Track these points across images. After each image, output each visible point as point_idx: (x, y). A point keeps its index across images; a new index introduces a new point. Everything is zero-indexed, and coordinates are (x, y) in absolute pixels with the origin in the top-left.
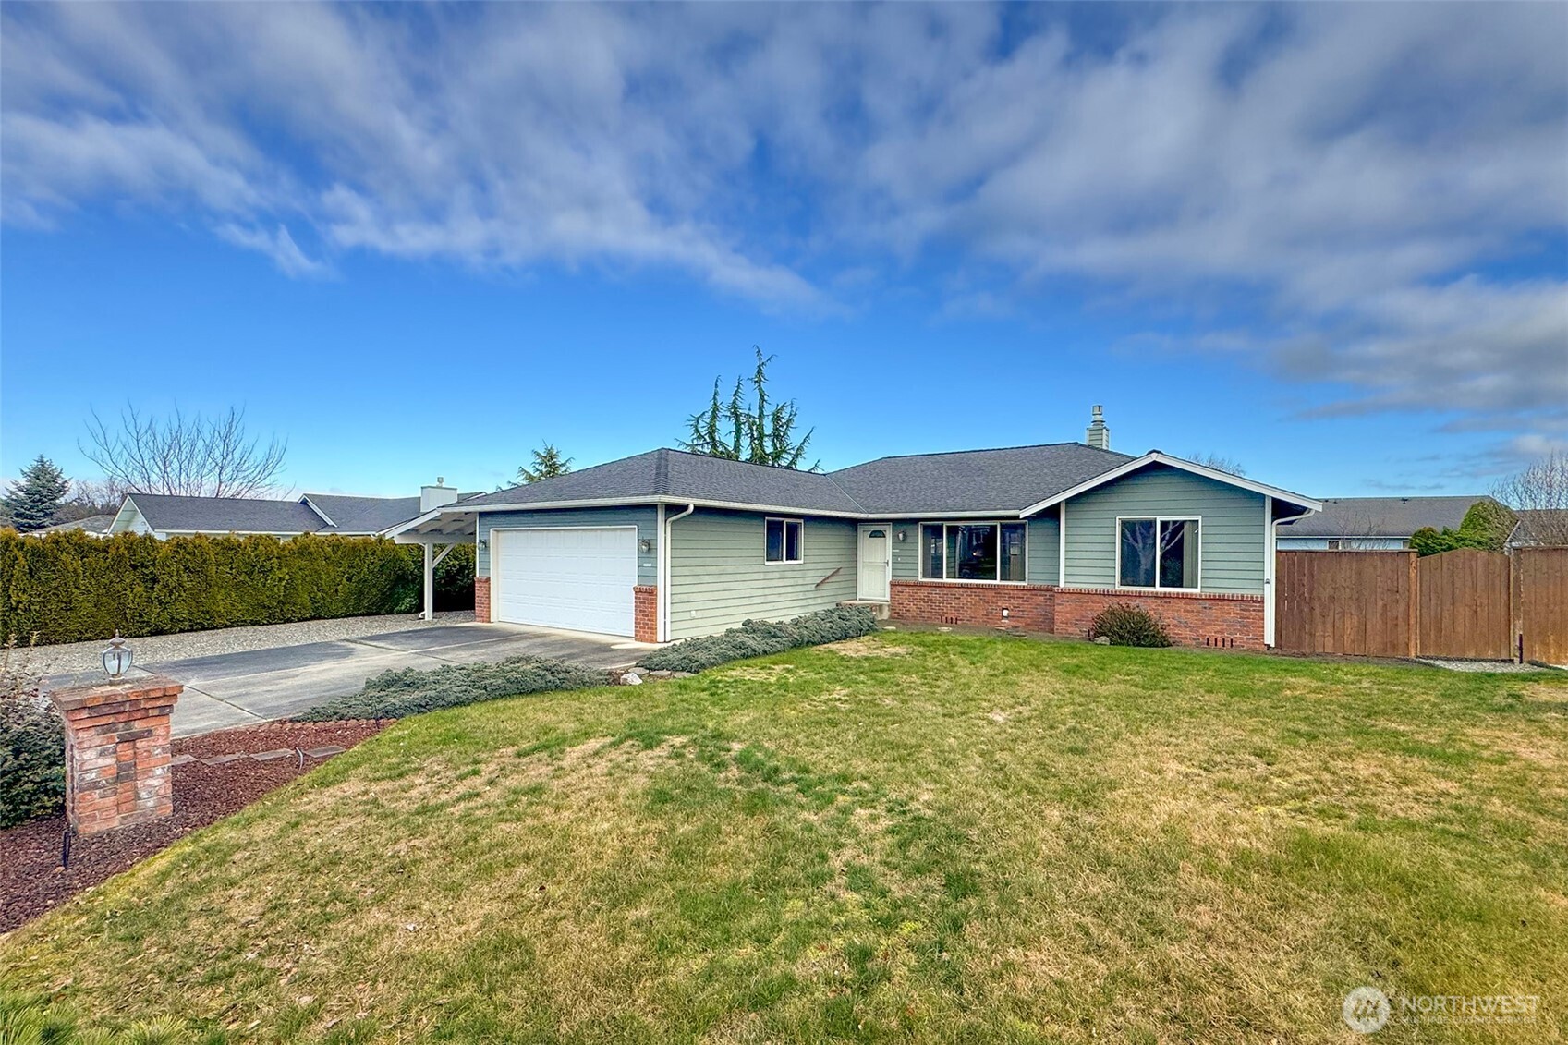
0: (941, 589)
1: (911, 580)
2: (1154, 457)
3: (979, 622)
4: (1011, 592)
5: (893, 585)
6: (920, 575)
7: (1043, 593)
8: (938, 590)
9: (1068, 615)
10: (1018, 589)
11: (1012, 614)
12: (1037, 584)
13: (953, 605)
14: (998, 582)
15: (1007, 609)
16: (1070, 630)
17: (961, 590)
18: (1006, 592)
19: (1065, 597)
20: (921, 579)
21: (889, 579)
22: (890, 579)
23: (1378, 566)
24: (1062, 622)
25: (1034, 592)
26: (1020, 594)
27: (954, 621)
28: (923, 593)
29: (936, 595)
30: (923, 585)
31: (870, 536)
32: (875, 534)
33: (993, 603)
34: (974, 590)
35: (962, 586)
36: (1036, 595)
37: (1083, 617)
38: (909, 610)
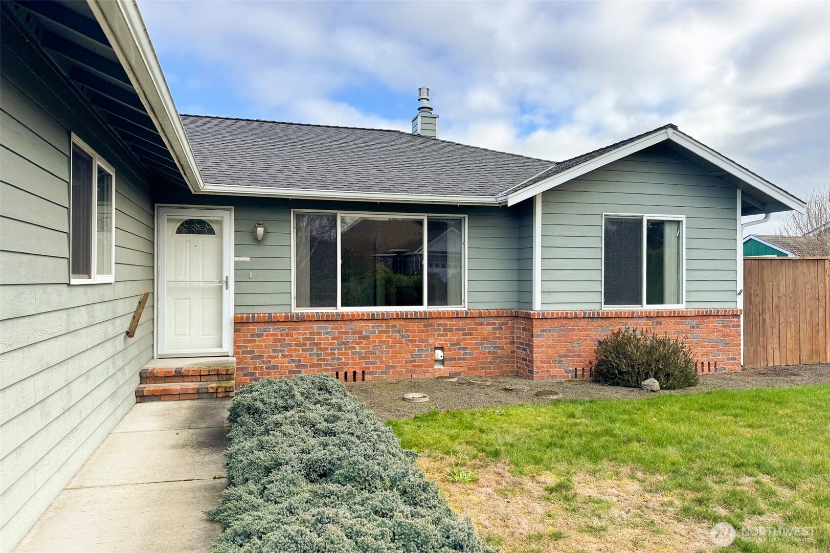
0: (336, 325)
1: (279, 312)
2: (670, 134)
3: (400, 373)
4: (448, 322)
5: (240, 323)
6: (293, 302)
7: (491, 320)
8: (329, 326)
9: (550, 350)
10: (457, 316)
11: (450, 354)
12: (481, 307)
13: (358, 349)
14: (425, 308)
15: (442, 348)
16: (553, 371)
17: (371, 324)
18: (442, 322)
19: (546, 324)
20: (296, 310)
21: (229, 313)
22: (232, 315)
23: (806, 273)
24: (542, 362)
25: (479, 320)
26: (461, 323)
27: (359, 376)
28: (302, 332)
29: (326, 334)
30: (301, 320)
31: (179, 231)
32: (191, 227)
33: (421, 341)
34: (391, 323)
35: (373, 318)
36: (482, 324)
37: (568, 351)
38: (275, 367)
